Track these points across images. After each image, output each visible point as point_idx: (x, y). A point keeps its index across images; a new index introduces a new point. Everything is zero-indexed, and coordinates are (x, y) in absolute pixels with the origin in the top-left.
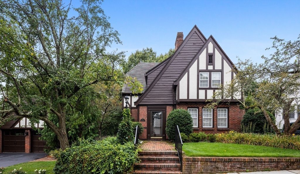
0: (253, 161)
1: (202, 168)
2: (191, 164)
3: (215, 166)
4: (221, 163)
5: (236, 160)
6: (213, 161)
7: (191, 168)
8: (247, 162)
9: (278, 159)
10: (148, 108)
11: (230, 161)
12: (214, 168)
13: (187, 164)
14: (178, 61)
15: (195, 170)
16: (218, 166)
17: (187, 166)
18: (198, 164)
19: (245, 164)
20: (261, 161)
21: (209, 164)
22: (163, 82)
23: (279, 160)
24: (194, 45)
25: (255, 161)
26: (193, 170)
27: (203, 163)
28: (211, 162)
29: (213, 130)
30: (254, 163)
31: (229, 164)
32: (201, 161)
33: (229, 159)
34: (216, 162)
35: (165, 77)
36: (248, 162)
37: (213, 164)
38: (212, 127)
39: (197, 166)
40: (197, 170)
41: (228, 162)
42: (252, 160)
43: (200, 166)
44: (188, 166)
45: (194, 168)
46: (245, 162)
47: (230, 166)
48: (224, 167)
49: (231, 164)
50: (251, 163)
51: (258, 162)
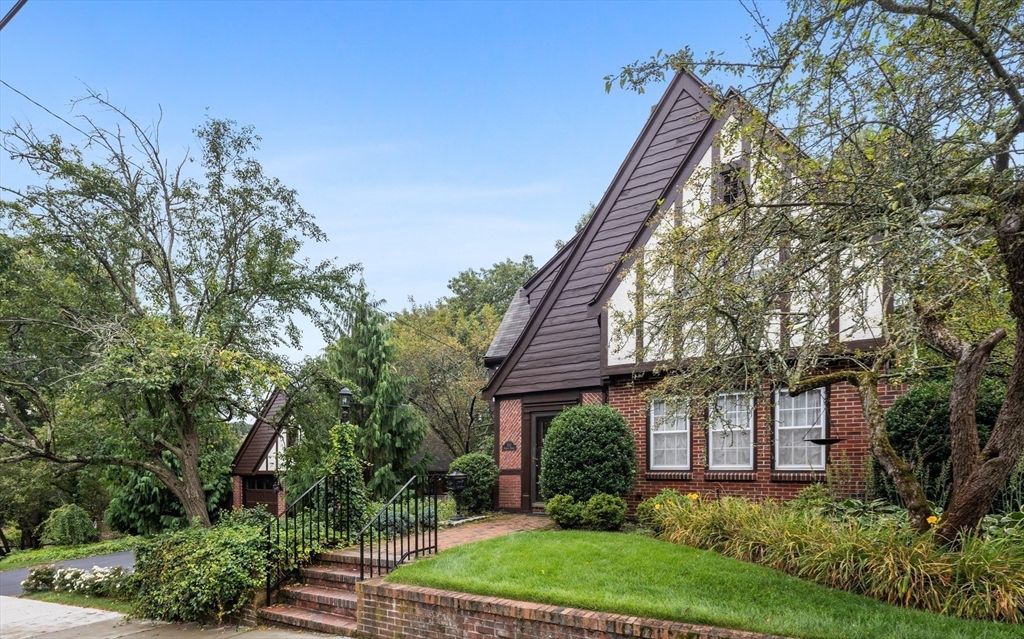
0: (548, 620)
1: (403, 623)
2: (375, 604)
3: (435, 620)
4: (452, 612)
5: (494, 611)
6: (430, 605)
7: (375, 617)
8: (529, 623)
9: (642, 629)
10: (525, 406)
11: (475, 610)
12: (432, 628)
13: (367, 603)
14: (620, 221)
15: (384, 626)
16: (443, 623)
17: (365, 609)
18: (392, 608)
19: (522, 629)
20: (577, 625)
21: (419, 612)
22: (567, 311)
23: (647, 631)
24: (680, 144)
25: (556, 621)
26: (379, 625)
27: (404, 605)
28: (424, 605)
29: (750, 481)
30: (552, 628)
31: (473, 621)
32: (399, 601)
33: (472, 603)
34: (435, 607)
35: (575, 289)
36: (532, 622)
37: (429, 614)
38: (750, 466)
39: (391, 614)
40: (390, 627)
41: (472, 613)
42: (544, 616)
43: (396, 614)
44: (369, 610)
45: (383, 619)
46: (522, 620)
47: (479, 629)
48: (458, 630)
49: (481, 622)
50: (542, 630)
51: (566, 627)
